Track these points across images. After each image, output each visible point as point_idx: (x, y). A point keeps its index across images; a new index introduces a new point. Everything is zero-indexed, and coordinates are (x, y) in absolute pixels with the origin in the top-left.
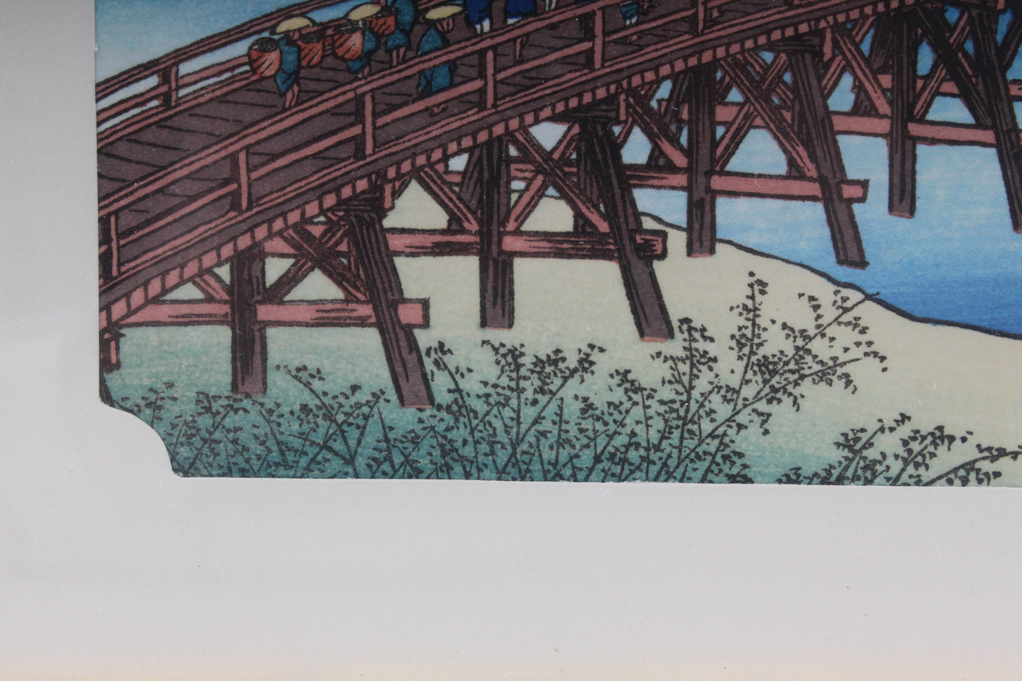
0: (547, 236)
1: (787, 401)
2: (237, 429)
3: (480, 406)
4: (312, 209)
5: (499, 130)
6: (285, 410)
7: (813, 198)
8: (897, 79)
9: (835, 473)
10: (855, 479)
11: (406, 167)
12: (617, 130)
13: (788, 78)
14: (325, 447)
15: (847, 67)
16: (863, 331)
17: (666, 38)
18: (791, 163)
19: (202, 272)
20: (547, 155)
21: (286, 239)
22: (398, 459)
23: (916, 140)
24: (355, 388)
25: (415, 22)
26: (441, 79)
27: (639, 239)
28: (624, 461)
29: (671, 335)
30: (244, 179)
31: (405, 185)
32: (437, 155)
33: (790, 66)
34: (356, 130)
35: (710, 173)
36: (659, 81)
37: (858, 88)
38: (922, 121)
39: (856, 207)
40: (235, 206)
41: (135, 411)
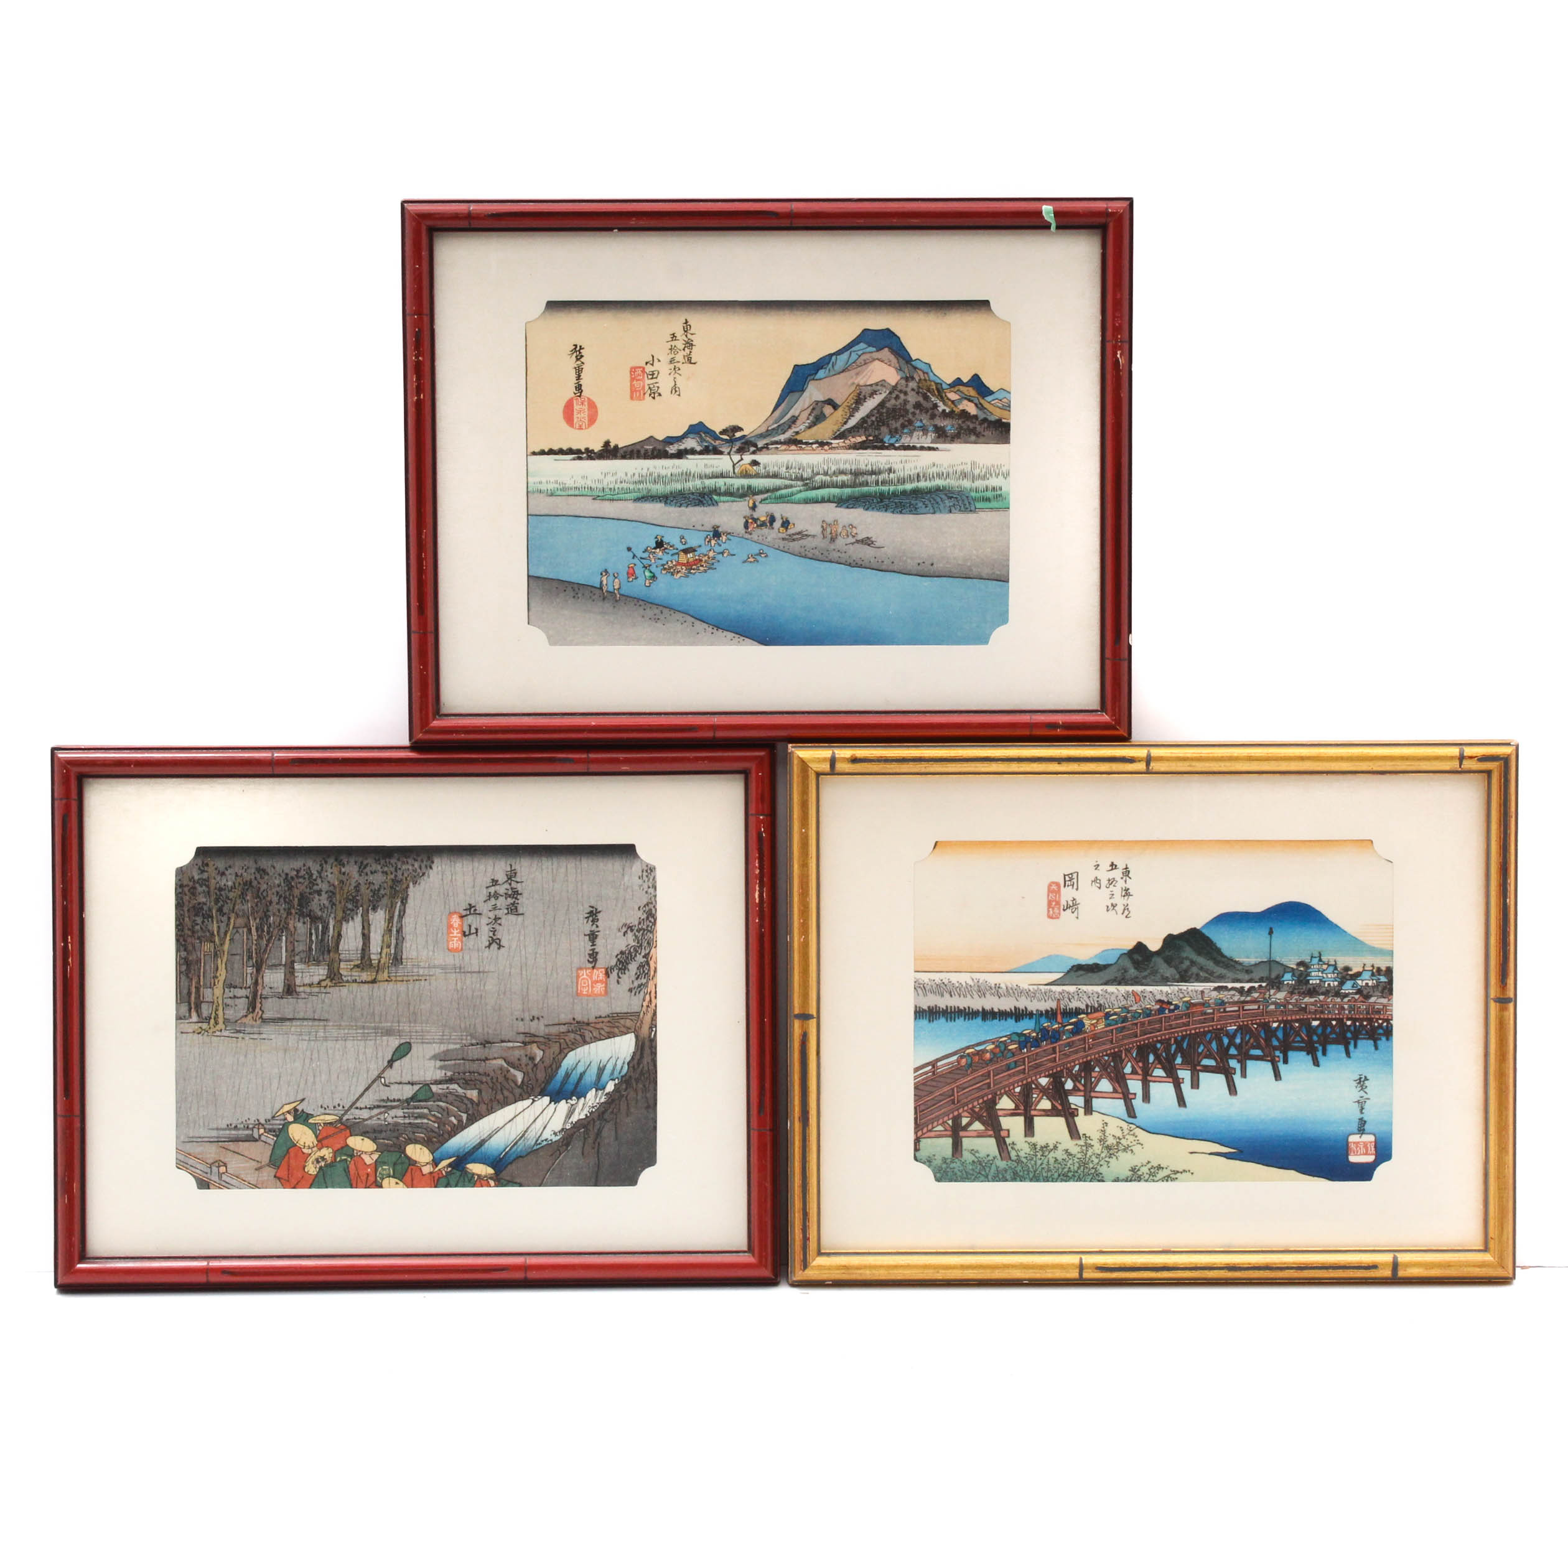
0: (1044, 1110)
1: (1115, 1158)
2: (954, 1168)
3: (1024, 1160)
4: (976, 1103)
5: (1029, 1080)
6: (968, 1162)
7: (1120, 1098)
8: (1144, 1064)
9: (1129, 1179)
10: (1135, 1180)
11: (1003, 1091)
12: (1063, 1079)
13: (1112, 1064)
14: (980, 1173)
15: (1129, 1061)
16: (1136, 1137)
17: (1077, 1053)
18: (1114, 1088)
19: (943, 1123)
20: (1043, 1087)
21: (969, 1113)
22: (1001, 1176)
23: (1150, 1081)
24: (988, 1156)
25: (1005, 1049)
26: (1013, 1065)
27: (1070, 1111)
28: (1067, 1176)
29: (1080, 1138)
30: (956, 1096)
31: (1002, 1096)
32: (1011, 1087)
33: (1113, 1061)
34: (988, 1081)
35: (1090, 1092)
36: (1075, 1065)
37: (1133, 1067)
38: (1151, 1076)
39: (1133, 1101)
40: (953, 1103)
41: (924, 1163)
